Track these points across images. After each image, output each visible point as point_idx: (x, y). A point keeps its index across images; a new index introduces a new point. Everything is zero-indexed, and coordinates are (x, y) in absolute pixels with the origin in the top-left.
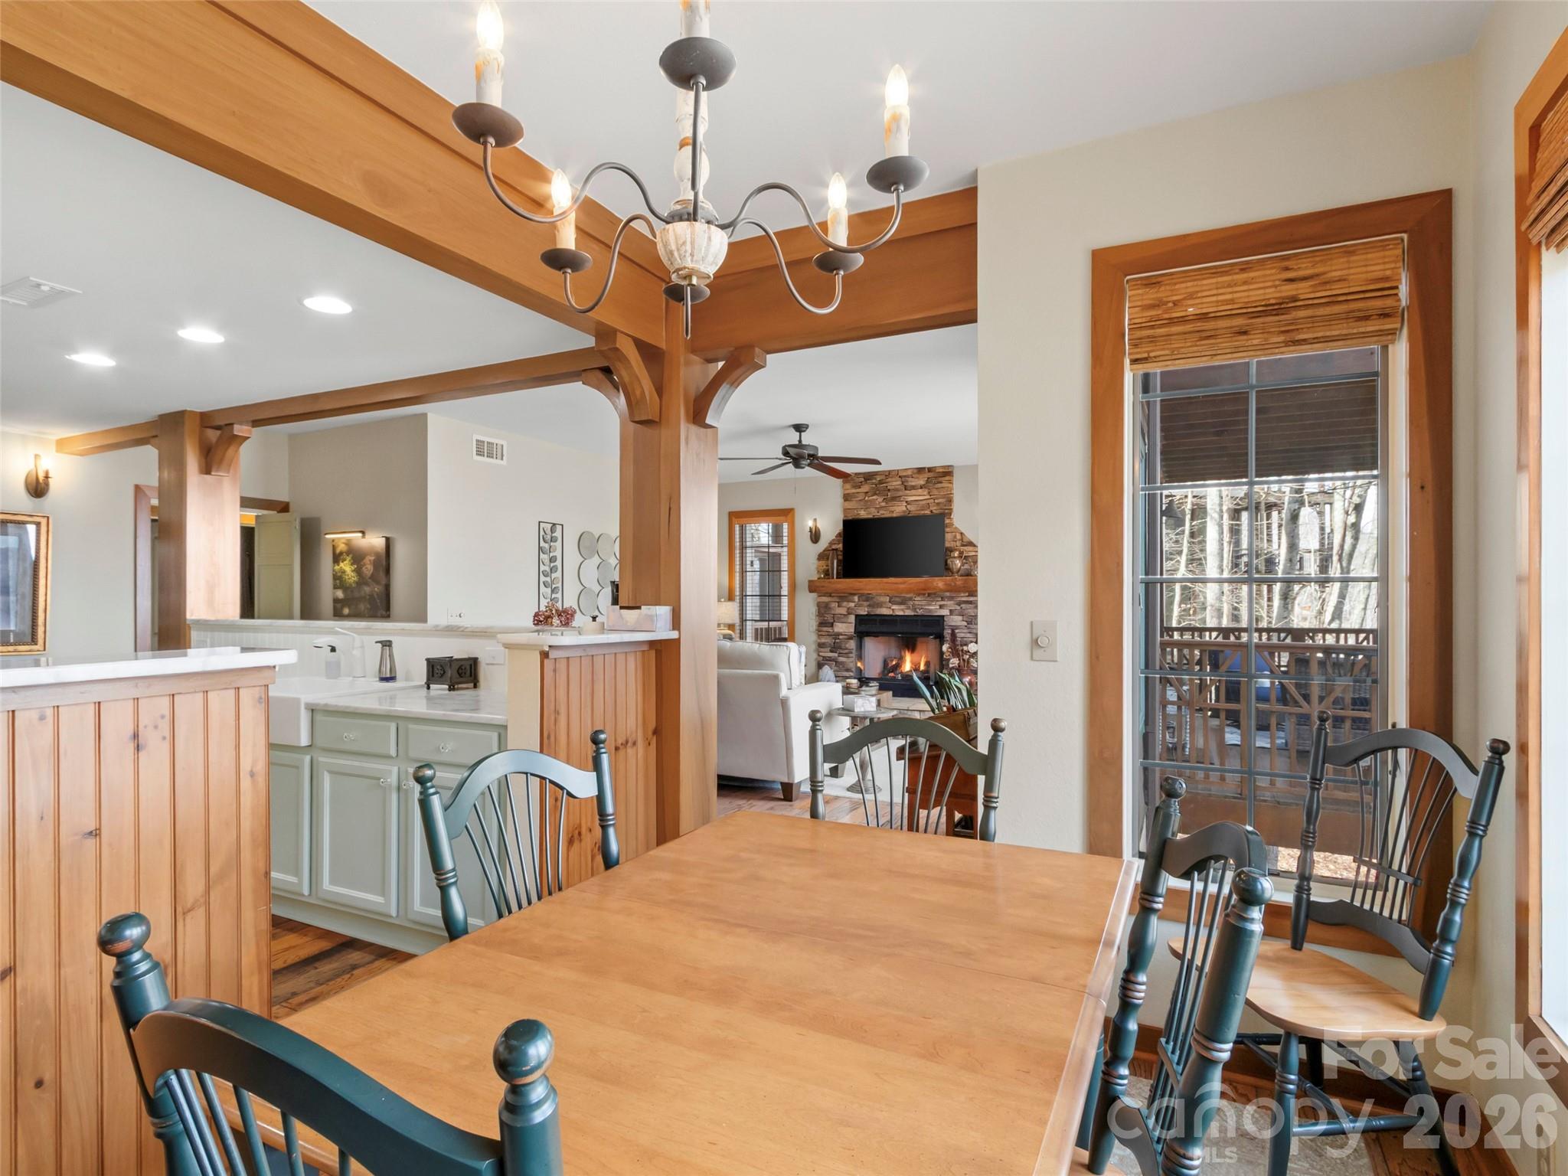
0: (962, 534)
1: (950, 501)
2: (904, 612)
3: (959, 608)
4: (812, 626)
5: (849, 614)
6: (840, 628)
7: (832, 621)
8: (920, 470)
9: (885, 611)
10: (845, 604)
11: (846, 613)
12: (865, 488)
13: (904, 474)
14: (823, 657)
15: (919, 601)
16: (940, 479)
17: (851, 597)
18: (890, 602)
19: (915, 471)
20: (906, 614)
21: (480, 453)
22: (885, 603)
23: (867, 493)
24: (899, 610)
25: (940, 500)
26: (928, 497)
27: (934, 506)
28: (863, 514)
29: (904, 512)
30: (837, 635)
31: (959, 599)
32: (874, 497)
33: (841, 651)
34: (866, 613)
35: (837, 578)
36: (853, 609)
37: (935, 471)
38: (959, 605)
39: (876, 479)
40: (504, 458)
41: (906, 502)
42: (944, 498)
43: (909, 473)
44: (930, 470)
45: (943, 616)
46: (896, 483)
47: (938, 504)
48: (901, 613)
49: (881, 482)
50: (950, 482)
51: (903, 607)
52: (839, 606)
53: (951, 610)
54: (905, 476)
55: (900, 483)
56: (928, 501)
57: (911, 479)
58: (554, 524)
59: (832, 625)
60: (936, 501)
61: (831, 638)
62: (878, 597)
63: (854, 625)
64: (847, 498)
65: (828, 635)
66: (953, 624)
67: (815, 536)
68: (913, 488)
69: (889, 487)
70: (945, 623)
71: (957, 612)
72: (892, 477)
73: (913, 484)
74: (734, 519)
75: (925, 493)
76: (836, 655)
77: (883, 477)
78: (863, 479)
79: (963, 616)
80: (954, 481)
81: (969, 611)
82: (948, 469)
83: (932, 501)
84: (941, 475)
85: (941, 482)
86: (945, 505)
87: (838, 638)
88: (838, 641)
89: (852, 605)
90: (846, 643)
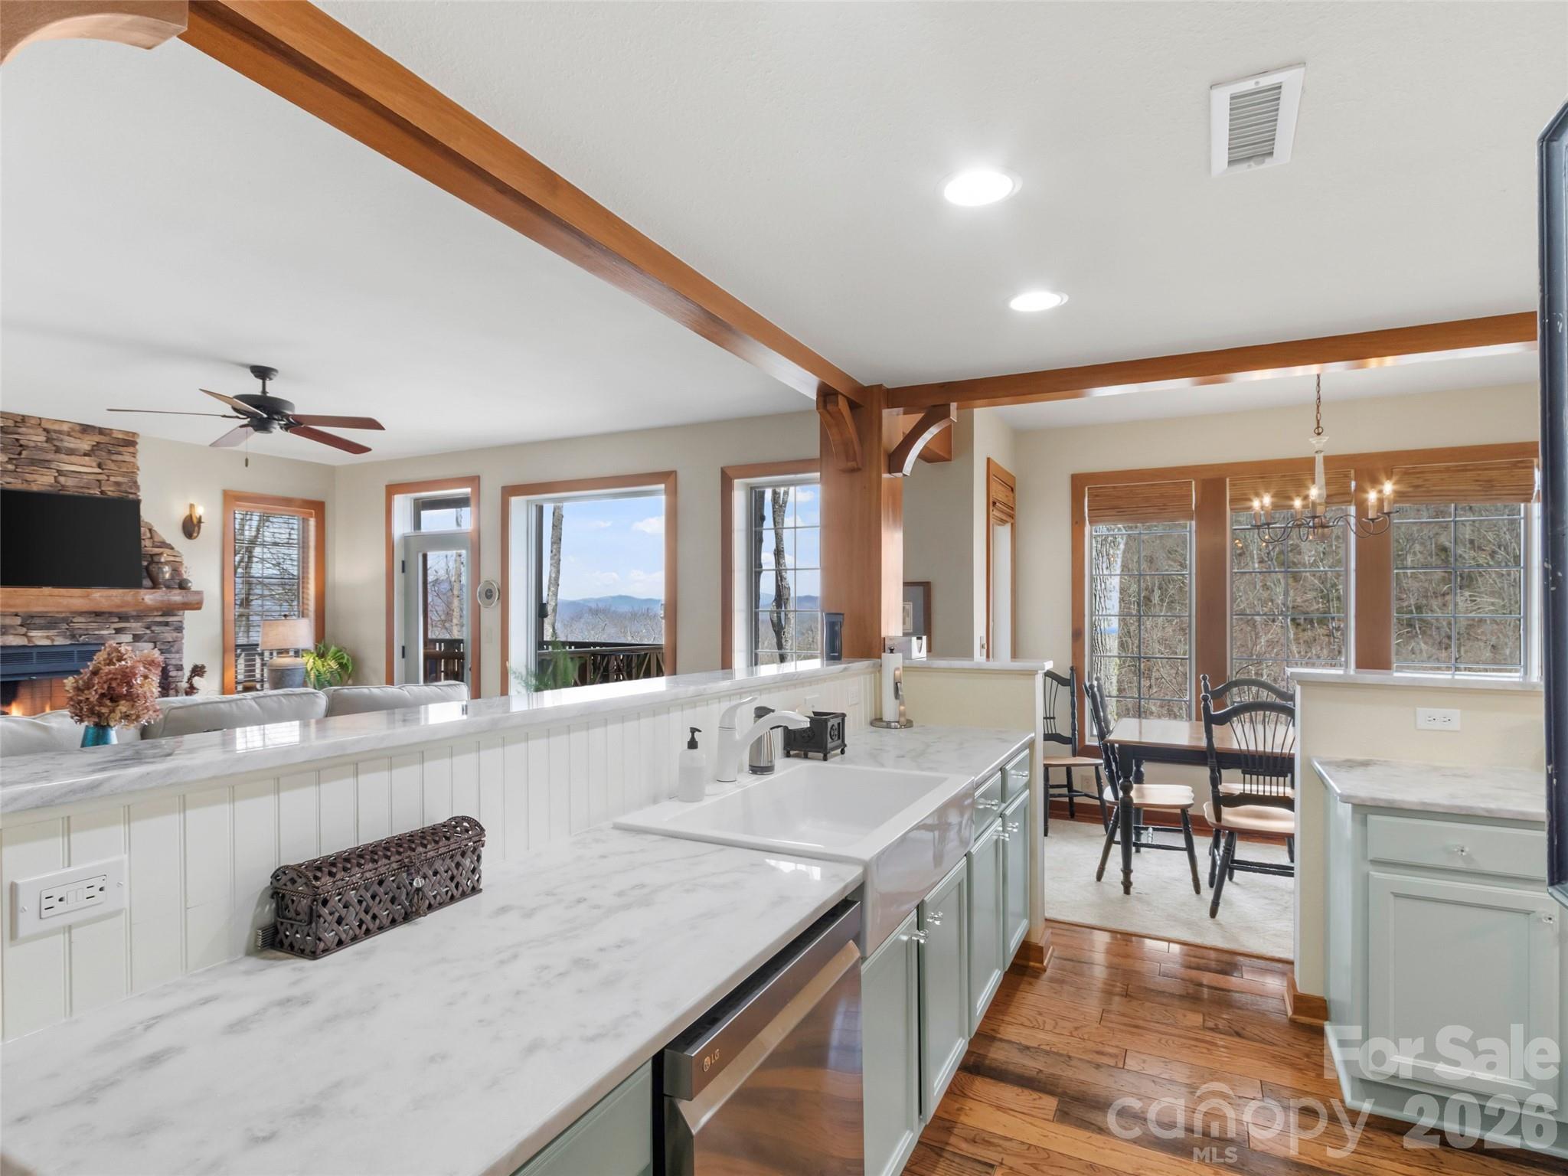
0: (151, 530)
1: (134, 482)
2: (52, 642)
3: (148, 632)
8: (86, 429)
9: (12, 640)
13: (56, 427)
15: (79, 623)
16: (121, 449)
18: (23, 625)
19: (78, 428)
20: (55, 644)
22: (12, 626)
24: (41, 639)
25: (120, 479)
26: (98, 470)
27: (110, 486)
29: (52, 486)
31: (150, 619)
37: (110, 435)
38: (148, 628)
41: (58, 472)
42: (123, 476)
43: (63, 428)
44: (101, 431)
46: (36, 438)
47: (117, 484)
48: (46, 644)
50: (134, 455)
51: (52, 633)
53: (135, 636)
54: (57, 432)
55: (44, 438)
56: (100, 477)
57: (65, 437)
60: (112, 479)
68: (72, 452)
69: (21, 442)
71: (146, 638)
72: (28, 428)
73: (71, 446)
75: (95, 464)
79: (155, 642)
80: (138, 456)
81: (169, 635)
82: (133, 437)
83: (106, 478)
84: (121, 444)
85: (120, 453)
86: (131, 488)
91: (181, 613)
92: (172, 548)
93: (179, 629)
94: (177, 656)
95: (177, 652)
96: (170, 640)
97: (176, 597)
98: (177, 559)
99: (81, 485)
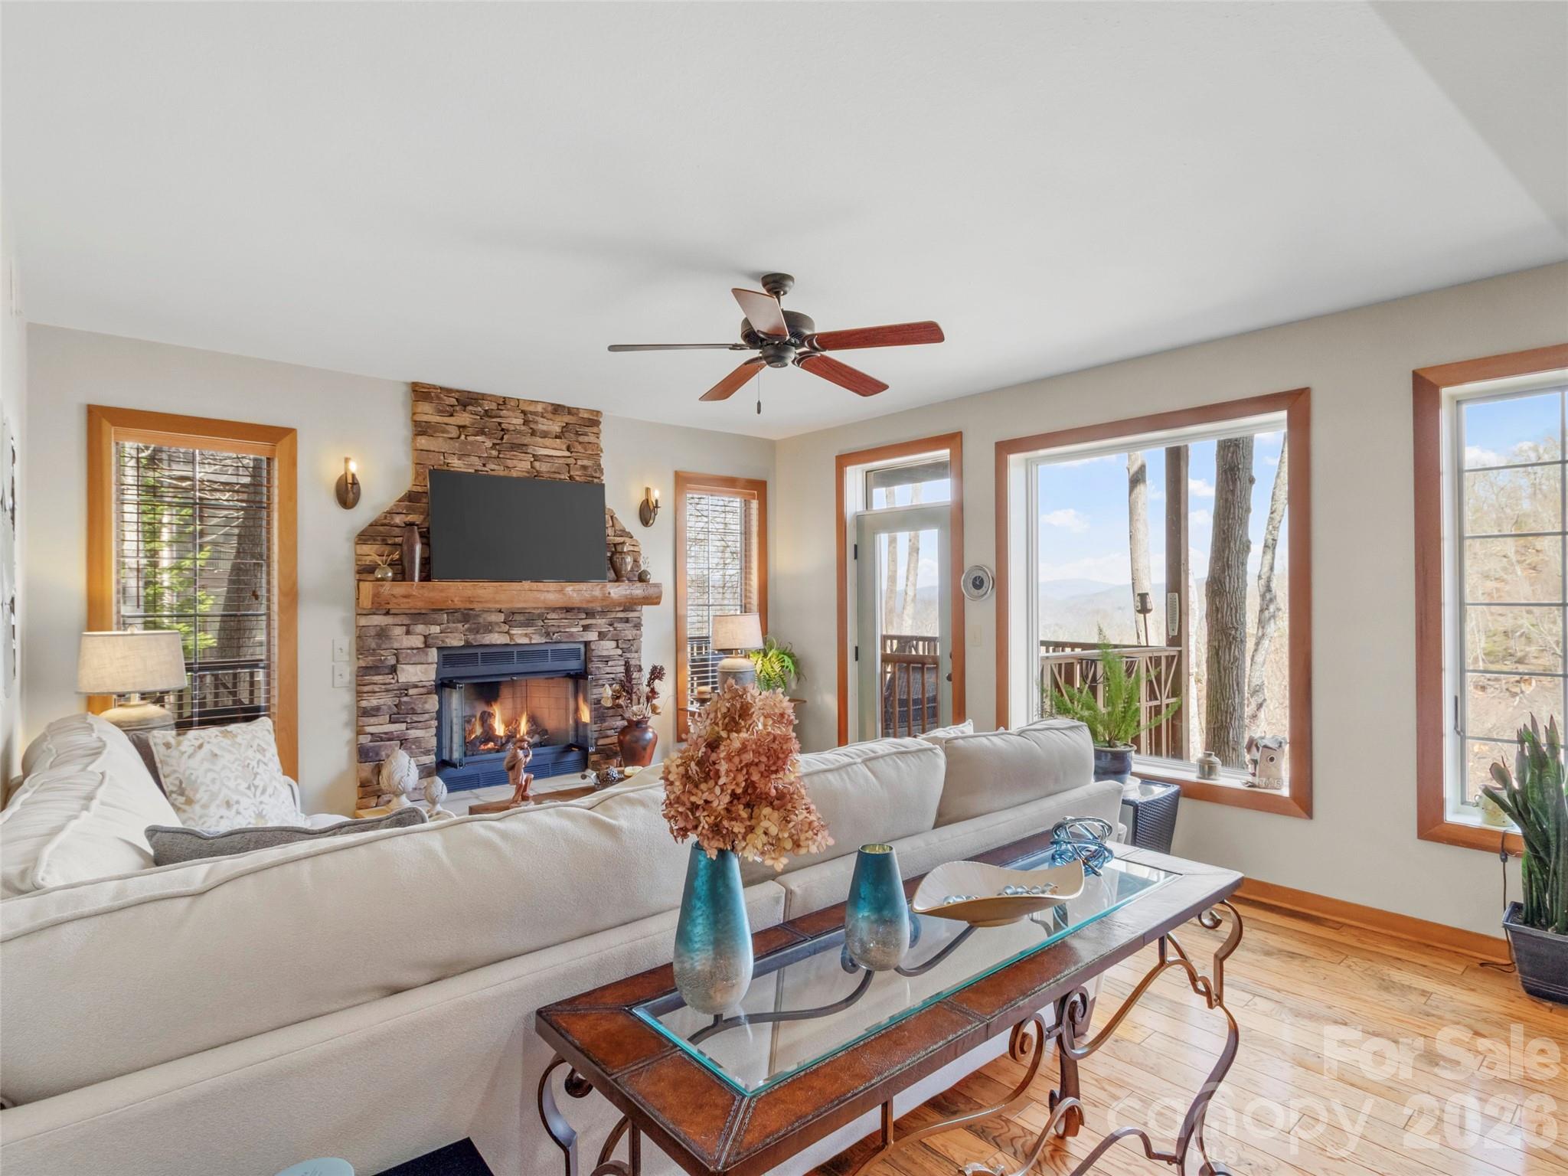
0: (612, 517)
1: (600, 466)
2: (531, 638)
3: (611, 629)
4: (342, 676)
5: (427, 645)
6: (409, 674)
7: (391, 662)
8: (557, 409)
9: (497, 638)
10: (420, 628)
11: (421, 646)
12: (464, 418)
13: (531, 408)
14: (372, 734)
15: (552, 619)
16: (587, 429)
17: (432, 616)
18: (506, 622)
19: (550, 408)
20: (533, 642)
22: (497, 624)
23: (464, 427)
24: (521, 636)
25: (586, 462)
26: (567, 454)
27: (577, 470)
28: (457, 464)
29: (529, 471)
30: (406, 687)
31: (613, 615)
32: (479, 438)
33: (415, 718)
34: (462, 643)
35: (421, 580)
36: (437, 638)
37: (577, 414)
38: (612, 625)
39: (480, 405)
41: (534, 456)
42: (588, 458)
43: (539, 408)
44: (570, 411)
45: (587, 644)
46: (515, 421)
47: (584, 468)
48: (526, 641)
49: (487, 413)
50: (597, 435)
51: (530, 630)
52: (408, 633)
53: (600, 633)
54: (532, 413)
55: (522, 421)
56: (569, 461)
57: (540, 419)
59: (393, 670)
60: (580, 462)
61: (389, 695)
62: (485, 615)
63: (435, 667)
64: (421, 429)
65: (387, 691)
66: (605, 653)
67: (347, 493)
68: (545, 435)
69: (503, 426)
70: (594, 653)
71: (609, 636)
72: (507, 409)
73: (544, 428)
74: (106, 425)
75: (564, 447)
76: (403, 726)
77: (494, 406)
78: (453, 401)
79: (617, 641)
80: (602, 436)
81: (629, 633)
82: (597, 416)
83: (574, 461)
84: (587, 424)
85: (585, 434)
86: (596, 471)
87: (406, 695)
88: (405, 699)
89: (435, 629)
90: (425, 702)
91: (639, 608)
92: (632, 537)
93: (638, 626)
94: (636, 655)
95: (637, 652)
96: (630, 638)
97: (638, 590)
98: (636, 549)
99: (553, 470)
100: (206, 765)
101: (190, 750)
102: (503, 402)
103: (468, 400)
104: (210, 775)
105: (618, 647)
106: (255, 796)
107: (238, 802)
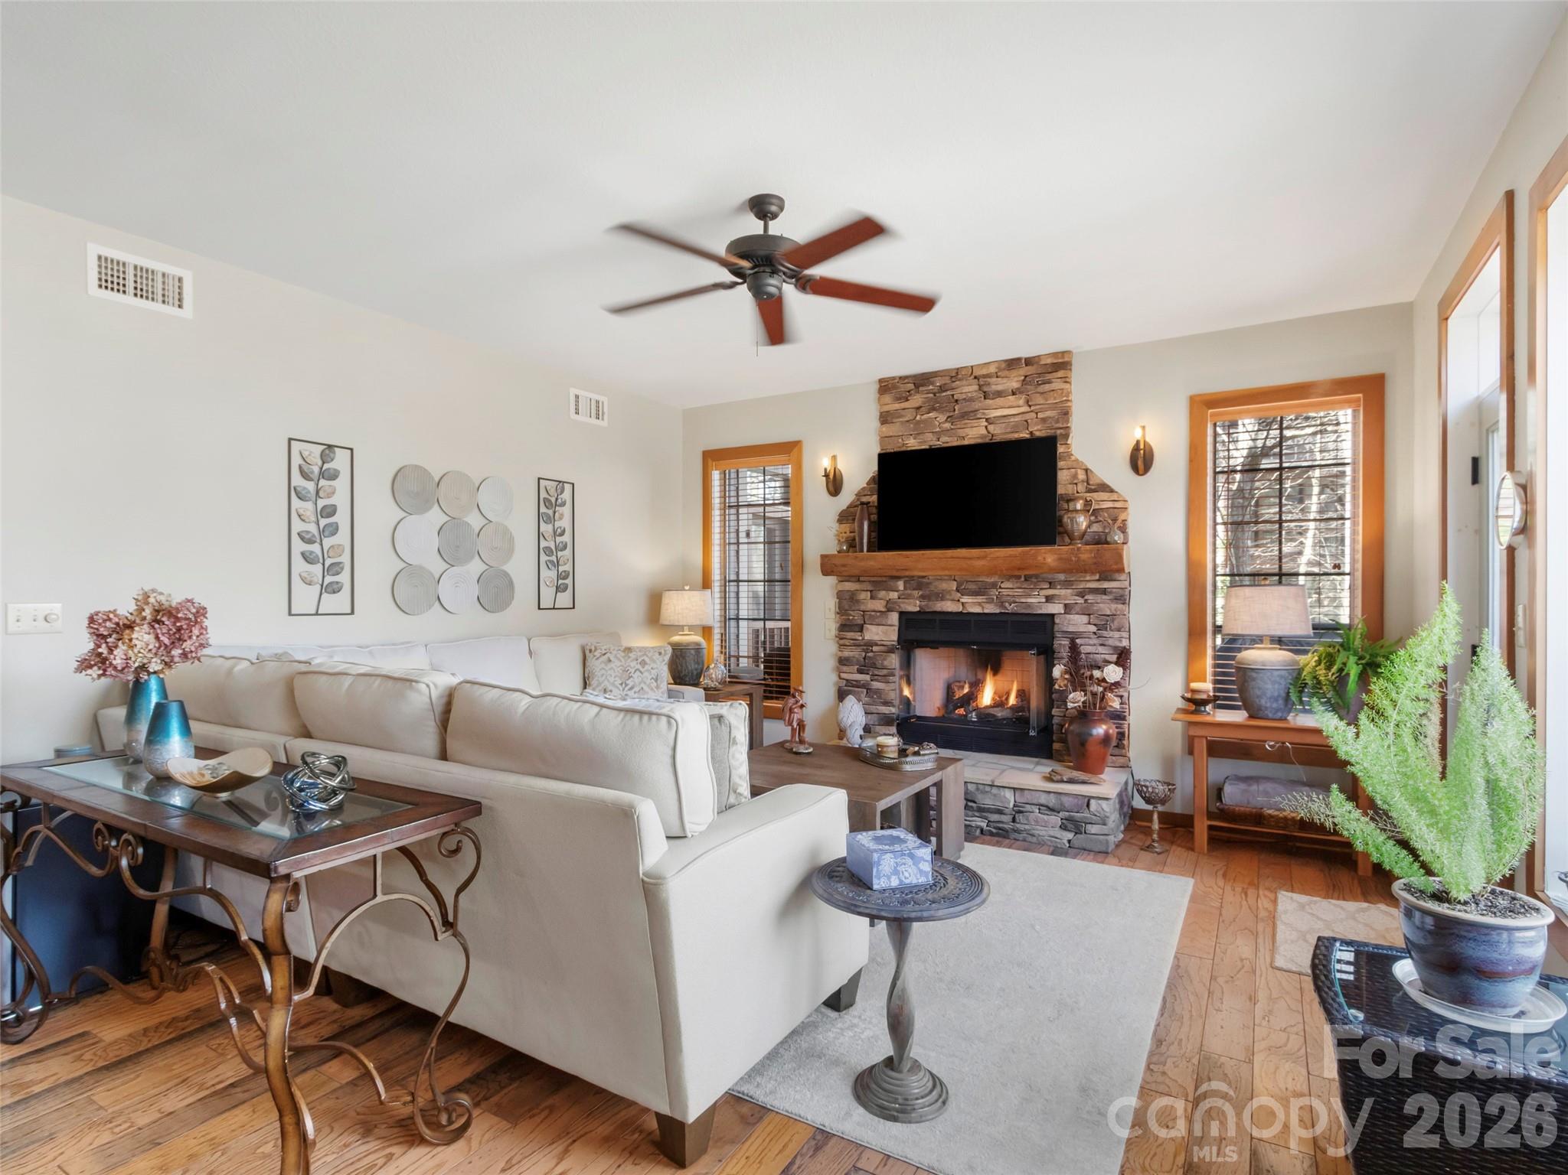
0: (1086, 470)
1: (1066, 414)
2: (983, 608)
3: (1081, 601)
4: (830, 630)
5: (889, 610)
6: (873, 633)
7: (860, 622)
8: (1012, 364)
9: (949, 606)
10: (882, 594)
11: (883, 610)
12: (917, 400)
13: (984, 372)
14: (847, 680)
15: (1008, 588)
16: (1048, 377)
17: (891, 583)
18: (958, 590)
19: (1003, 365)
20: (986, 611)
21: (104, 284)
22: (949, 592)
23: (918, 408)
24: (974, 605)
25: (1048, 414)
26: (1026, 409)
27: (1036, 424)
28: (913, 444)
29: (983, 436)
30: (871, 644)
31: (1082, 585)
32: (931, 415)
33: (876, 673)
34: (918, 609)
35: (868, 551)
36: (895, 603)
37: (1037, 363)
38: (1083, 597)
39: (932, 384)
40: (185, 303)
41: (987, 420)
42: (1054, 408)
43: (992, 369)
44: (1029, 362)
45: (1053, 616)
46: (969, 389)
47: (1044, 420)
48: (977, 610)
49: (942, 389)
50: (1066, 380)
51: (980, 599)
52: (872, 598)
53: (1066, 605)
54: (985, 376)
55: (976, 387)
56: (1027, 417)
57: (994, 380)
58: (330, 447)
59: (861, 628)
60: (1040, 415)
61: (859, 649)
62: (936, 583)
63: (897, 628)
64: (885, 418)
65: (855, 645)
66: (1072, 629)
67: (834, 484)
68: (999, 394)
69: (956, 397)
70: (1056, 628)
71: (1077, 608)
72: (959, 380)
73: (1000, 388)
74: (711, 462)
75: (1021, 402)
76: (867, 677)
77: (947, 380)
78: (911, 386)
79: (1090, 615)
80: (1073, 379)
81: (1106, 606)
82: (1063, 357)
83: (1033, 415)
84: (1050, 370)
85: (1049, 382)
86: (1057, 421)
87: (872, 651)
88: (870, 654)
89: (894, 595)
90: (885, 659)
91: (1124, 577)
92: (1112, 491)
93: (1122, 598)
94: (1117, 635)
95: (1121, 630)
96: (1108, 613)
98: (1120, 505)
99: (1009, 430)
100: (603, 665)
101: (598, 655)
102: (955, 375)
103: (921, 381)
104: (603, 672)
105: (1089, 623)
106: (623, 690)
107: (611, 691)
